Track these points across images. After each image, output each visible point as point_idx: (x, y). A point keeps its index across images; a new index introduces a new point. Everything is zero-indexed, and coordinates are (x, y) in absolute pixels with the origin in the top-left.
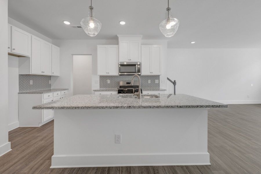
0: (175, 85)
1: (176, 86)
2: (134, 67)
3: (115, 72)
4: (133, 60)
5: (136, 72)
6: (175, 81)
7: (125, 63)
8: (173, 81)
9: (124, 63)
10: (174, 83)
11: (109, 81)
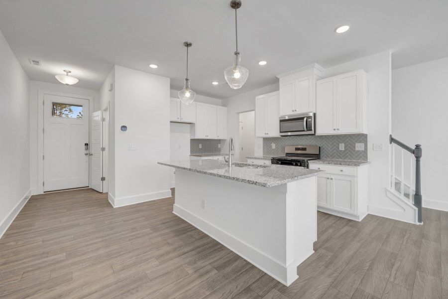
0: (418, 158)
1: (421, 159)
2: (301, 123)
3: (275, 132)
4: (300, 111)
5: (304, 131)
6: (418, 147)
7: (287, 118)
8: (413, 148)
9: (285, 118)
10: (417, 152)
11: (274, 145)
